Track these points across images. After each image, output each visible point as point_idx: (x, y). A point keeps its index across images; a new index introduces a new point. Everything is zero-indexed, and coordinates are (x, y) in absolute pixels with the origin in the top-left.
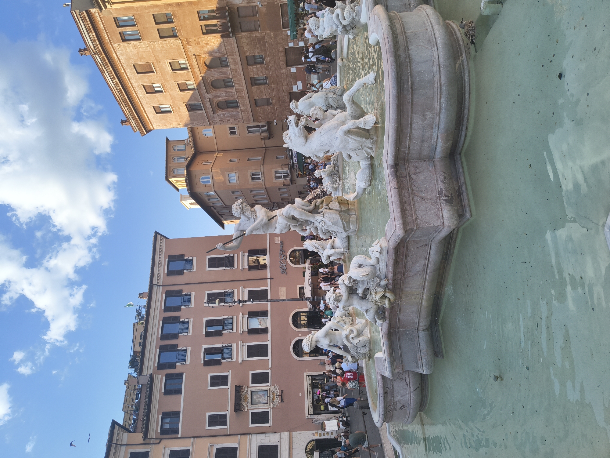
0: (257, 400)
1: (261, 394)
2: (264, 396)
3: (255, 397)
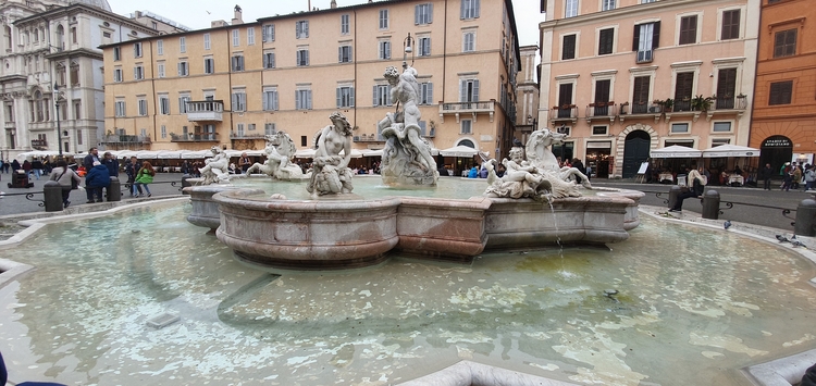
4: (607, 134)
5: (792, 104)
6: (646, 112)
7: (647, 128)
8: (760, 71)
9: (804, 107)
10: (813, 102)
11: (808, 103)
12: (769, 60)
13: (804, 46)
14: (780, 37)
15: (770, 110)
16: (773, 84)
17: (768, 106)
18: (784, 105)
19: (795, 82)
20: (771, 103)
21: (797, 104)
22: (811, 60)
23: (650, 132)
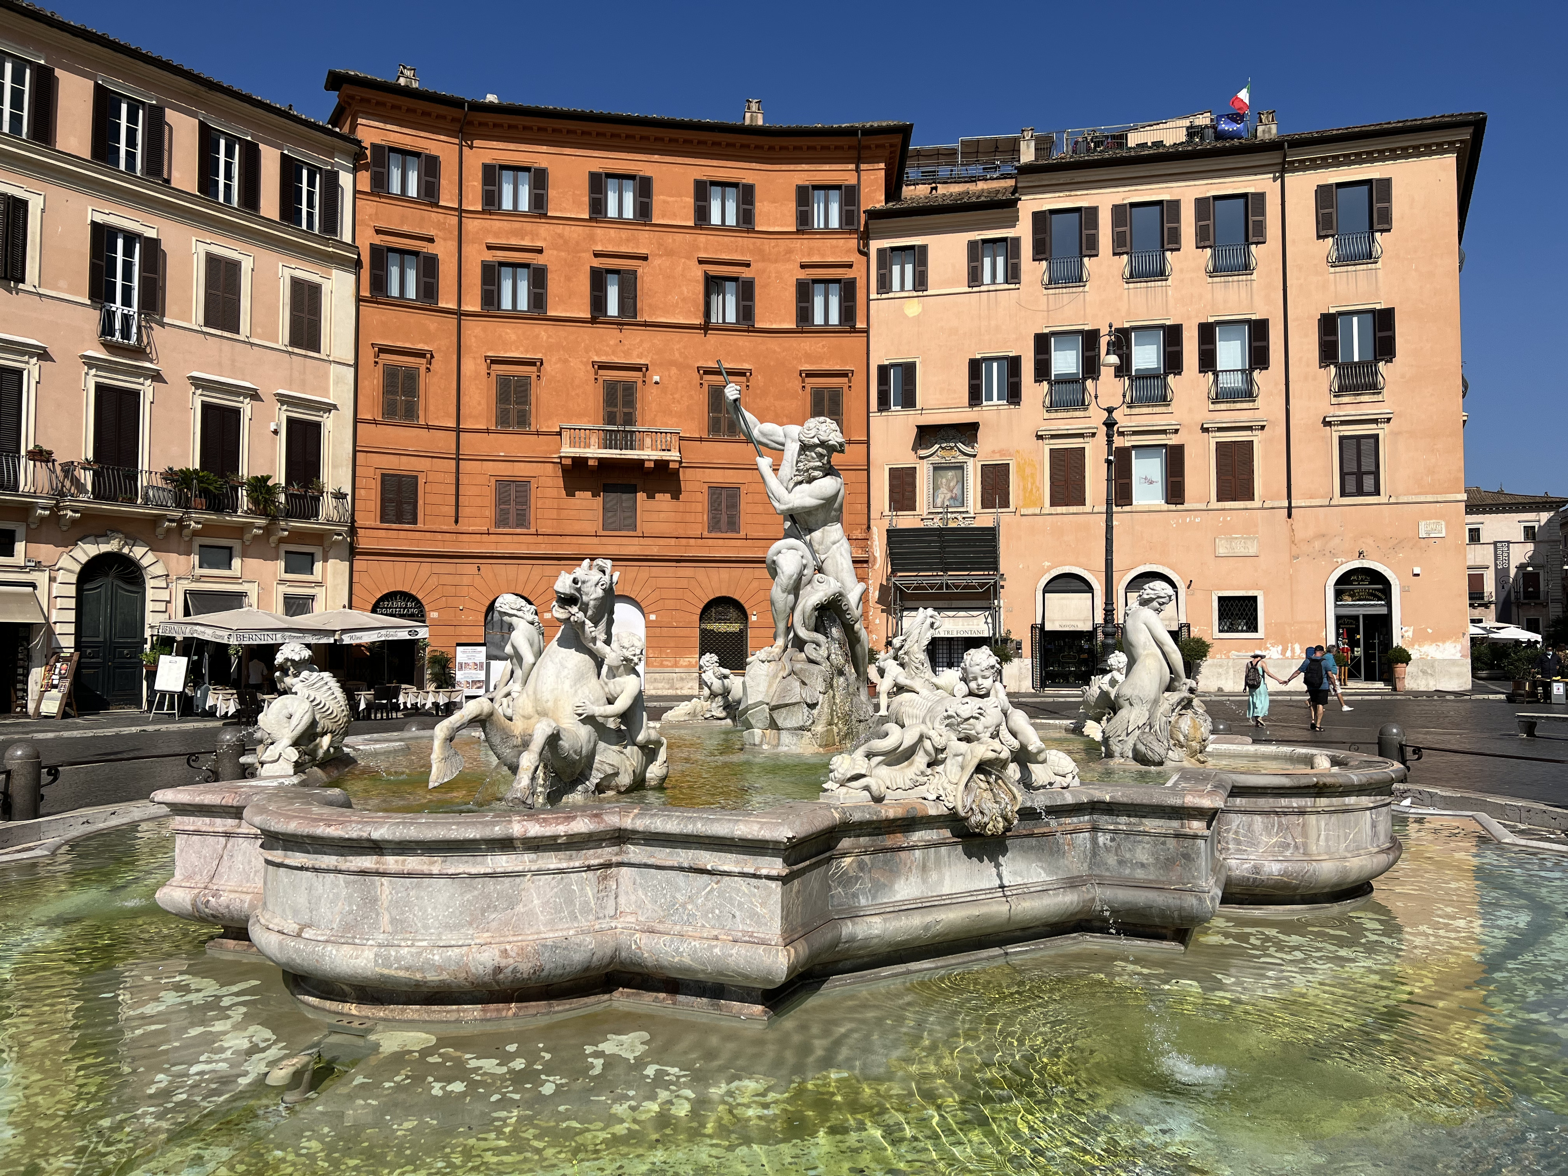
4: (17, 559)
5: (420, 526)
6: (134, 500)
7: (138, 552)
8: (360, 441)
9: (439, 536)
10: (452, 527)
11: (445, 528)
12: (375, 422)
13: (432, 408)
14: (391, 375)
15: (382, 533)
16: (383, 475)
17: (378, 524)
18: (407, 526)
19: (421, 481)
20: (384, 518)
21: (426, 528)
22: (446, 442)
23: (144, 562)
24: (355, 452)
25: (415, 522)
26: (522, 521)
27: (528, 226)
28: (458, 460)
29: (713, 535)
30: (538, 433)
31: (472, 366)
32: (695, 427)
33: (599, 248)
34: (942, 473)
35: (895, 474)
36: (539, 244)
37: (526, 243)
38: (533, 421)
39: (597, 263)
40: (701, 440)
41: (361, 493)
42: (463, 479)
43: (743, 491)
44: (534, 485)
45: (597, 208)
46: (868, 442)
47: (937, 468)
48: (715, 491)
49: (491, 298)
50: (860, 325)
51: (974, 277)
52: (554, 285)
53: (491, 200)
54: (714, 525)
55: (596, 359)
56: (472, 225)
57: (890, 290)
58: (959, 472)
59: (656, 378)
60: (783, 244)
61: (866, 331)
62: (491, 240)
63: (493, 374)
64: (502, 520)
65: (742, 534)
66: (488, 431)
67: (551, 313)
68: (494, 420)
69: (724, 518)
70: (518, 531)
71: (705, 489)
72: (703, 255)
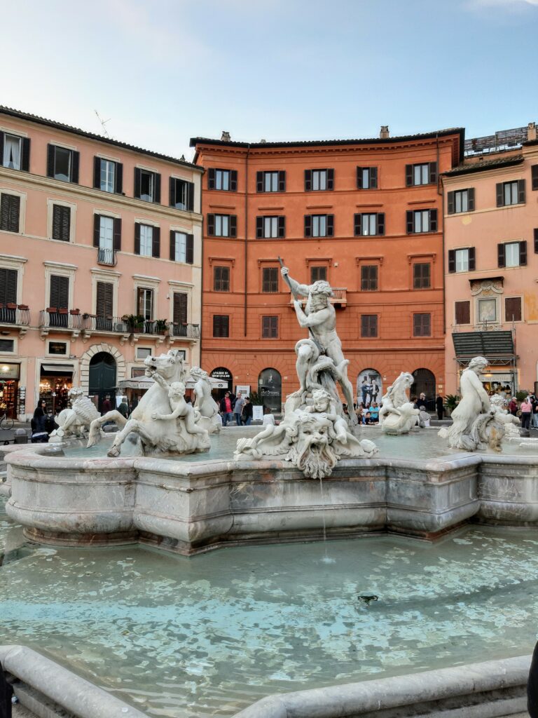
0: (485, 307)
1: (492, 312)
2: (489, 316)
3: (489, 304)
4: (67, 355)
5: (230, 338)
6: (110, 329)
7: (113, 350)
8: (205, 301)
9: (238, 342)
10: (244, 338)
11: (240, 338)
12: (210, 292)
13: (235, 284)
14: (217, 270)
15: (214, 341)
16: (214, 316)
17: (212, 337)
18: (224, 338)
19: (230, 318)
20: (215, 335)
21: (233, 338)
22: (241, 299)
23: (116, 356)
24: (202, 305)
25: (228, 336)
26: (274, 334)
27: (277, 198)
28: (246, 307)
29: (364, 338)
30: (281, 293)
31: (252, 265)
32: (354, 286)
33: (309, 205)
34: (483, 303)
35: (458, 304)
36: (282, 206)
37: (276, 206)
38: (279, 288)
39: (308, 213)
40: (357, 292)
41: (205, 324)
42: (249, 316)
43: (379, 316)
44: (279, 318)
45: (308, 186)
46: (444, 290)
47: (480, 301)
48: (365, 317)
49: (260, 233)
50: (440, 231)
51: (500, 202)
52: (289, 225)
53: (260, 188)
54: (364, 334)
55: (308, 257)
56: (252, 200)
57: (455, 212)
58: (493, 302)
59: (336, 264)
60: (399, 194)
61: (443, 234)
62: (261, 206)
63: (262, 268)
64: (265, 334)
65: (379, 337)
66: (259, 294)
67: (288, 237)
68: (262, 289)
69: (369, 330)
70: (273, 339)
71: (360, 317)
72: (359, 203)
